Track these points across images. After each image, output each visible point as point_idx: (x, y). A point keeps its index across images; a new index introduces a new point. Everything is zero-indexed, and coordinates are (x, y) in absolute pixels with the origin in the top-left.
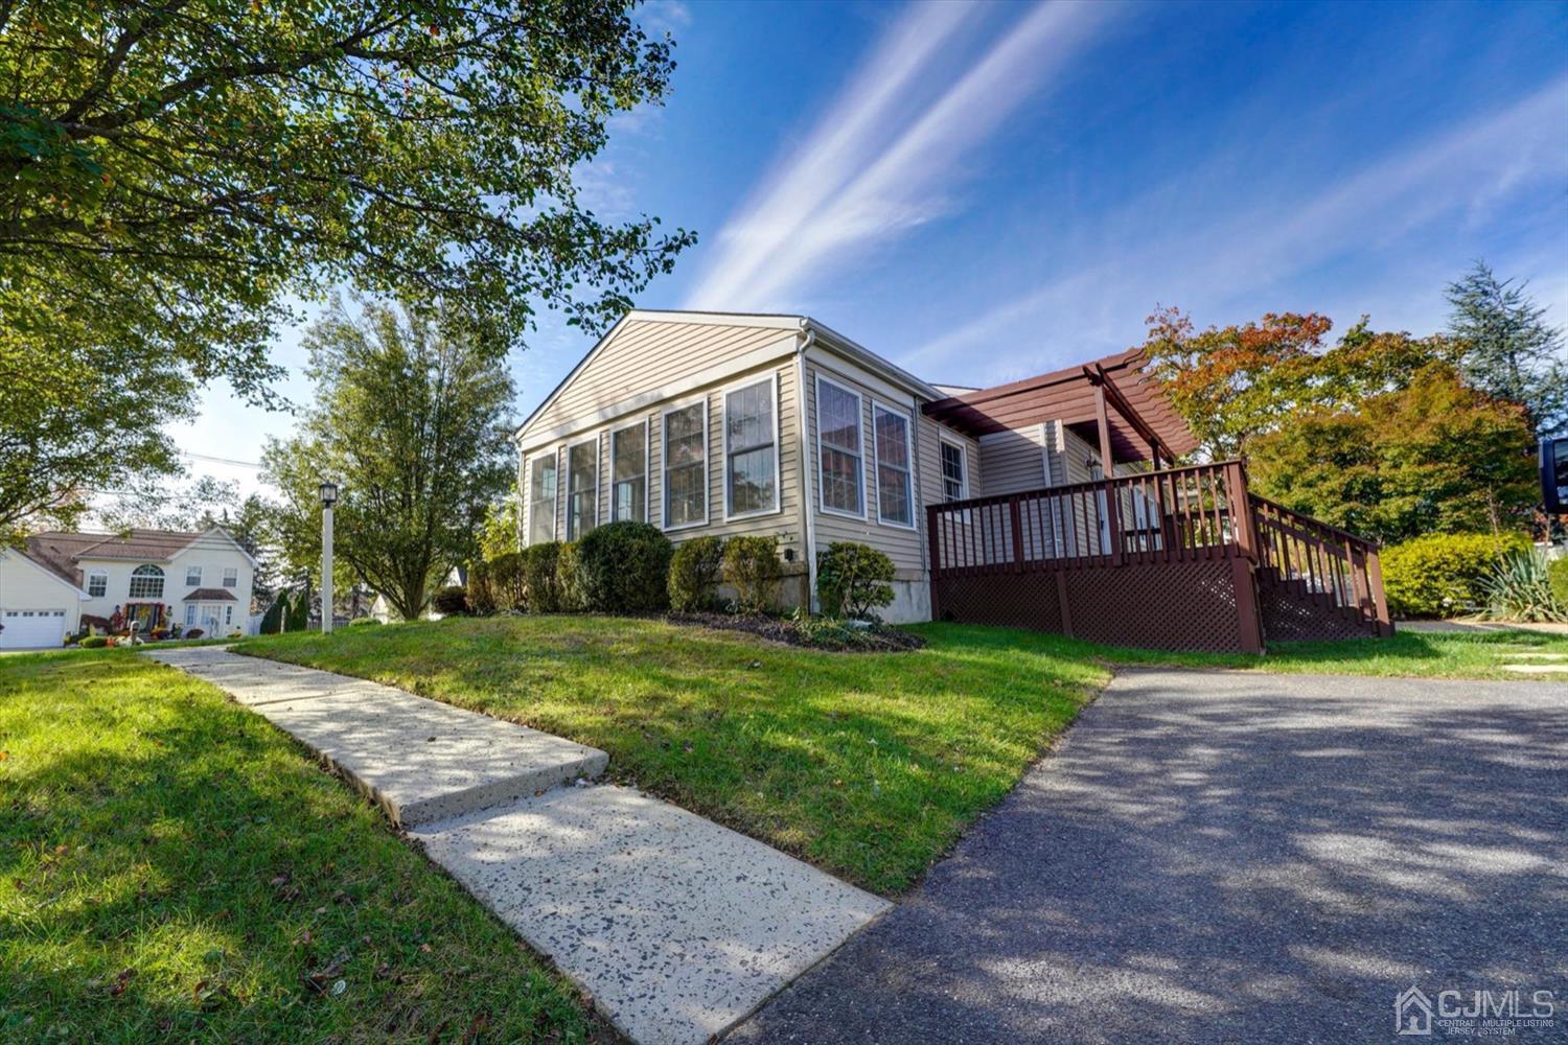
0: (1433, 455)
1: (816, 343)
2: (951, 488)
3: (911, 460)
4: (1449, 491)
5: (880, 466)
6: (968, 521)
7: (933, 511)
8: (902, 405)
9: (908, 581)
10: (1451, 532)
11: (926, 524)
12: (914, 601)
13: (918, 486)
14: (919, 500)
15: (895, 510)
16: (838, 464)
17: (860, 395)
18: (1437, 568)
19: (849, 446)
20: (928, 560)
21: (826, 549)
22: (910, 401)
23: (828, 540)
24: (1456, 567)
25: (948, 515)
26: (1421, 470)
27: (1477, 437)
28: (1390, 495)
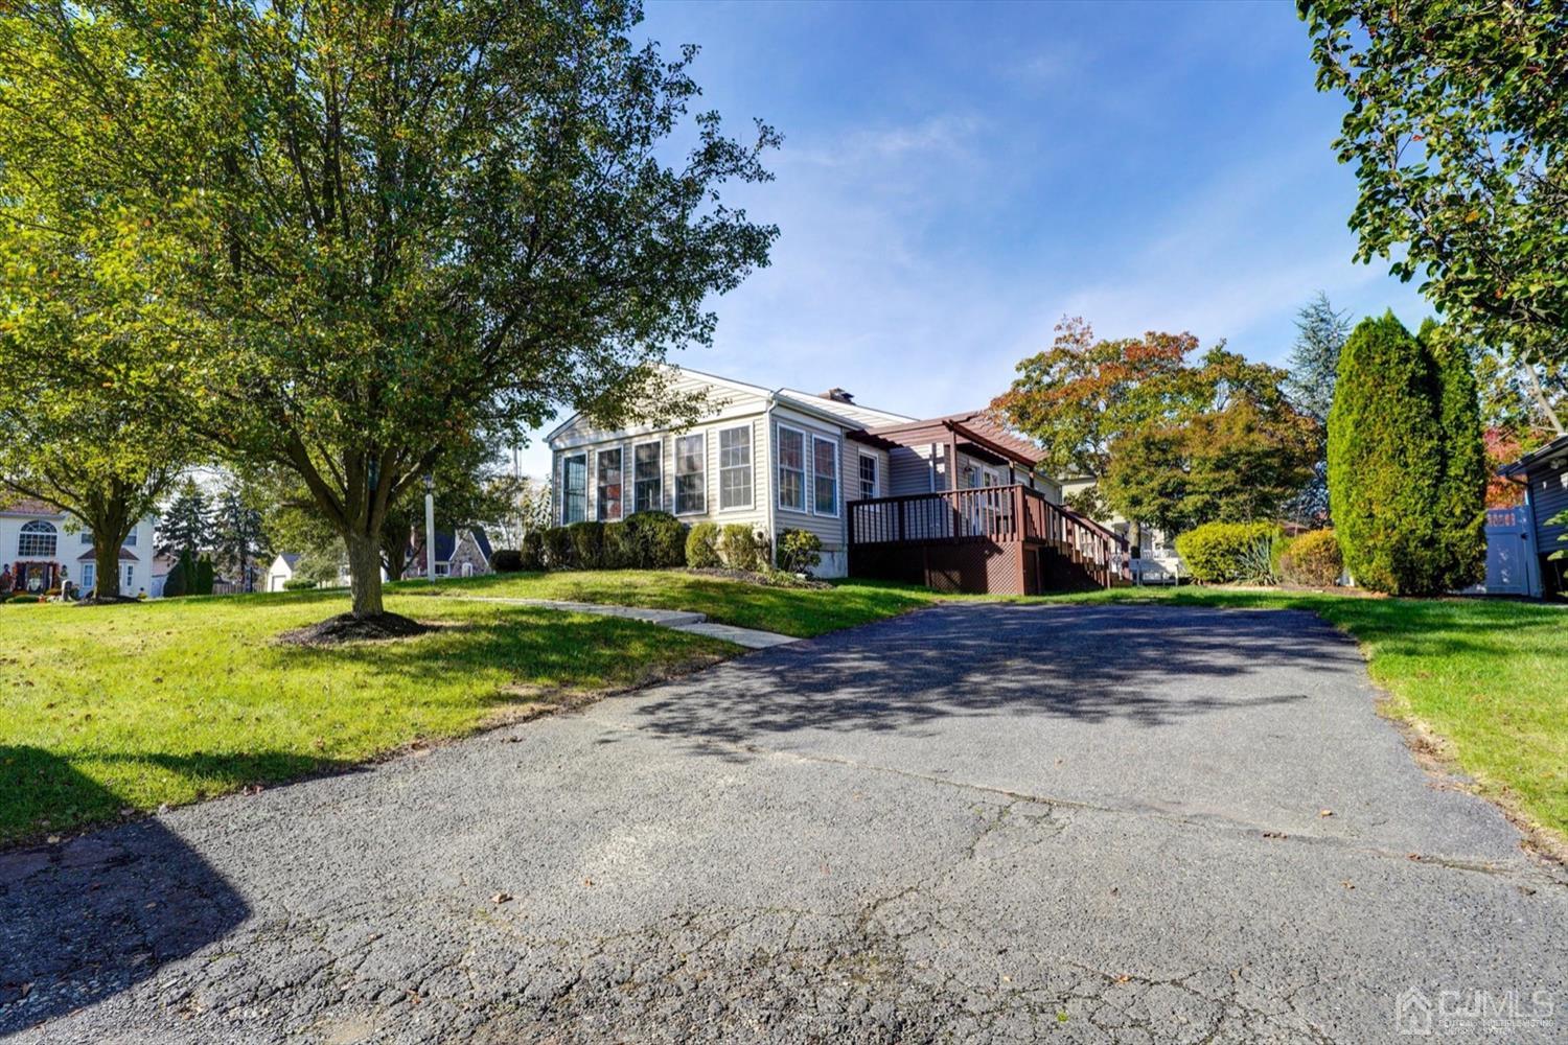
0: (1220, 466)
1: (779, 405)
2: (867, 487)
3: (837, 471)
4: (1228, 492)
5: (817, 478)
6: (878, 510)
7: (851, 505)
8: (832, 435)
9: (832, 552)
10: (1225, 521)
11: (846, 514)
12: (836, 564)
13: (842, 488)
14: (842, 497)
15: (825, 505)
16: (789, 477)
17: (804, 432)
18: (1214, 548)
19: (797, 466)
20: (846, 537)
21: (781, 532)
22: (837, 431)
23: (783, 526)
24: (1225, 547)
25: (866, 507)
26: (1211, 476)
27: (1248, 454)
28: (1190, 494)
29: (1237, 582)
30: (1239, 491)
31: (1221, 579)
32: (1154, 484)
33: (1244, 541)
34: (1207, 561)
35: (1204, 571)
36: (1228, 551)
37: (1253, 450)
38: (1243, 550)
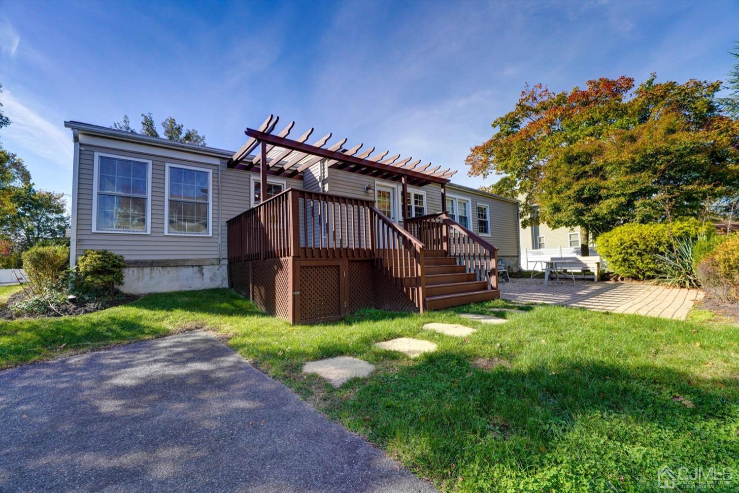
0: (636, 168)
7: (230, 224)
8: (204, 164)
9: (200, 266)
10: (642, 222)
12: (207, 276)
14: (218, 218)
17: (149, 161)
18: (631, 247)
19: (137, 192)
22: (217, 162)
24: (642, 247)
26: (624, 179)
27: (667, 153)
28: (607, 198)
29: (655, 281)
30: (656, 191)
31: (640, 276)
32: (570, 192)
33: (663, 240)
34: (624, 260)
35: (622, 268)
36: (644, 250)
37: (673, 148)
38: (661, 249)
